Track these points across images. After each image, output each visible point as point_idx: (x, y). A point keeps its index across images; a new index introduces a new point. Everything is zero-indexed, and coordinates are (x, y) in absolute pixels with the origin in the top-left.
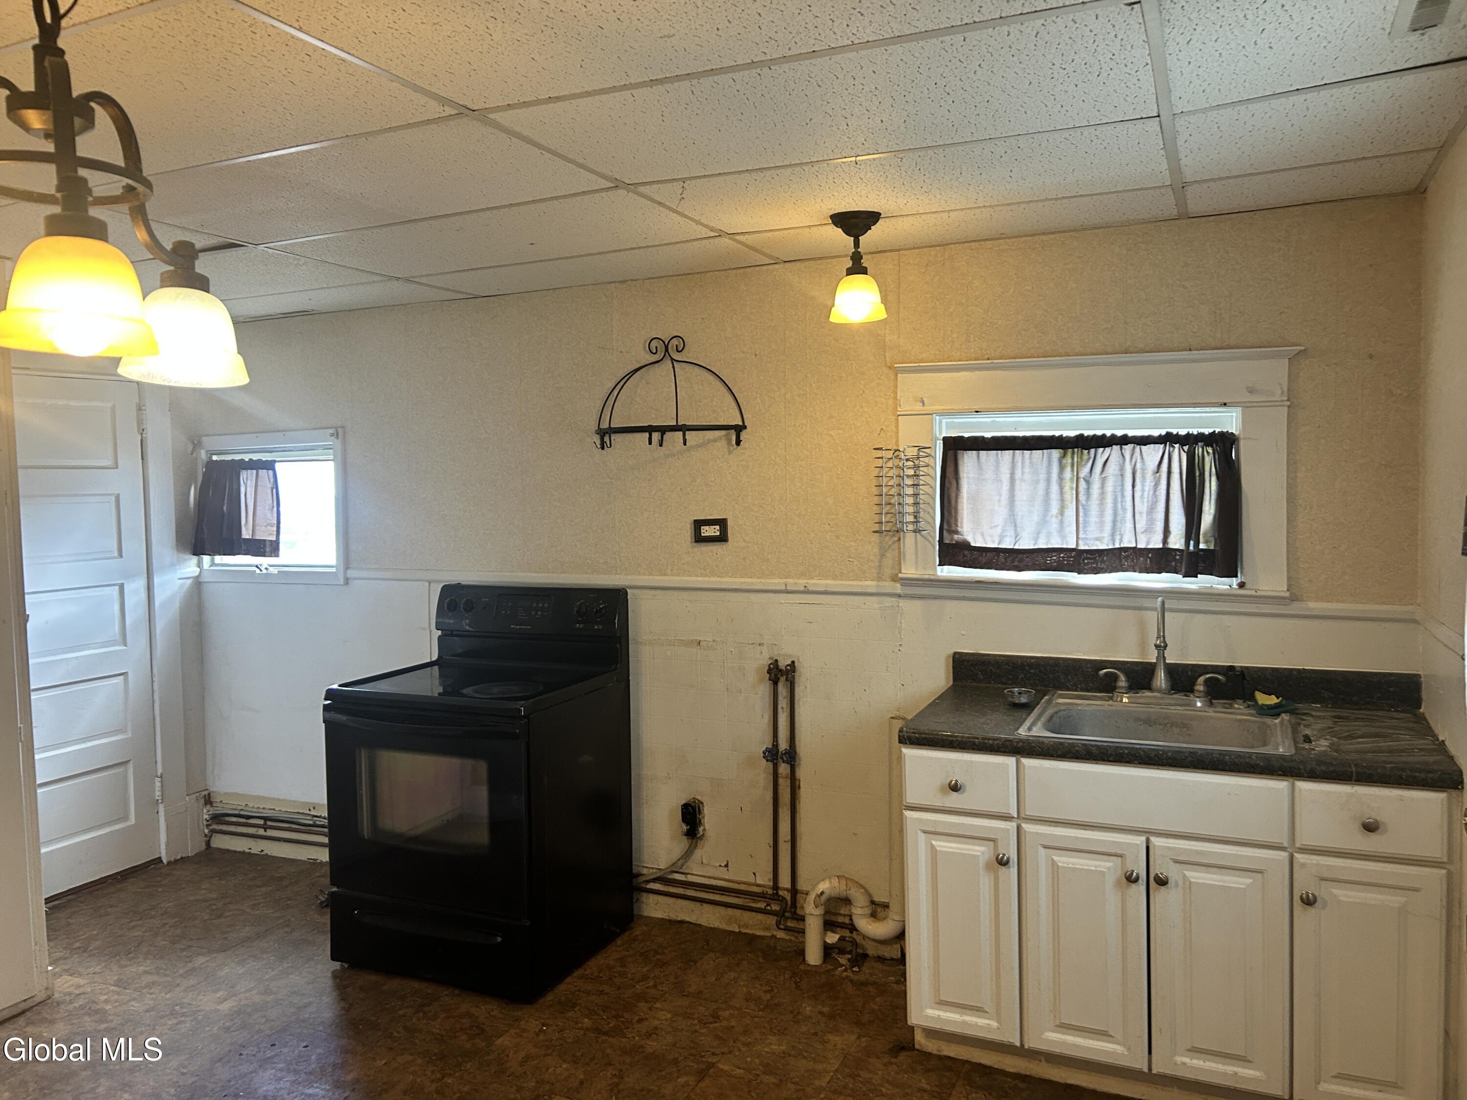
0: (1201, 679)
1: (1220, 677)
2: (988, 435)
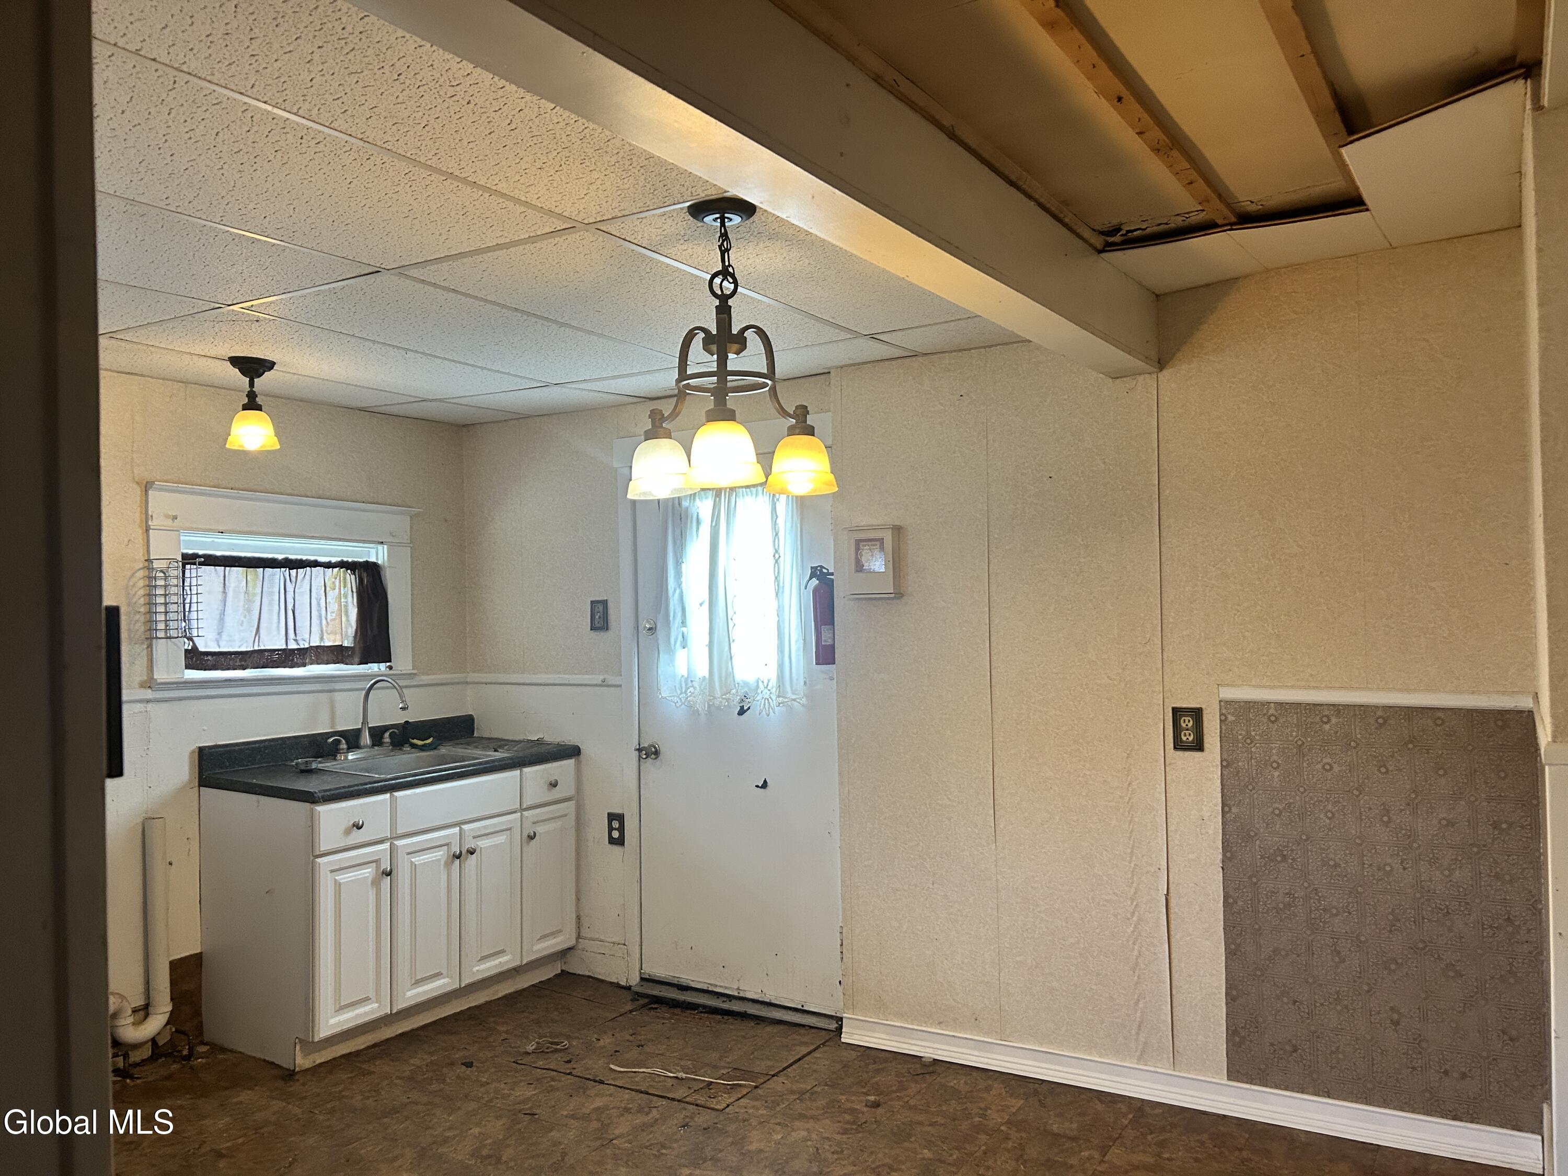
0: (387, 735)
1: (396, 731)
2: (218, 553)
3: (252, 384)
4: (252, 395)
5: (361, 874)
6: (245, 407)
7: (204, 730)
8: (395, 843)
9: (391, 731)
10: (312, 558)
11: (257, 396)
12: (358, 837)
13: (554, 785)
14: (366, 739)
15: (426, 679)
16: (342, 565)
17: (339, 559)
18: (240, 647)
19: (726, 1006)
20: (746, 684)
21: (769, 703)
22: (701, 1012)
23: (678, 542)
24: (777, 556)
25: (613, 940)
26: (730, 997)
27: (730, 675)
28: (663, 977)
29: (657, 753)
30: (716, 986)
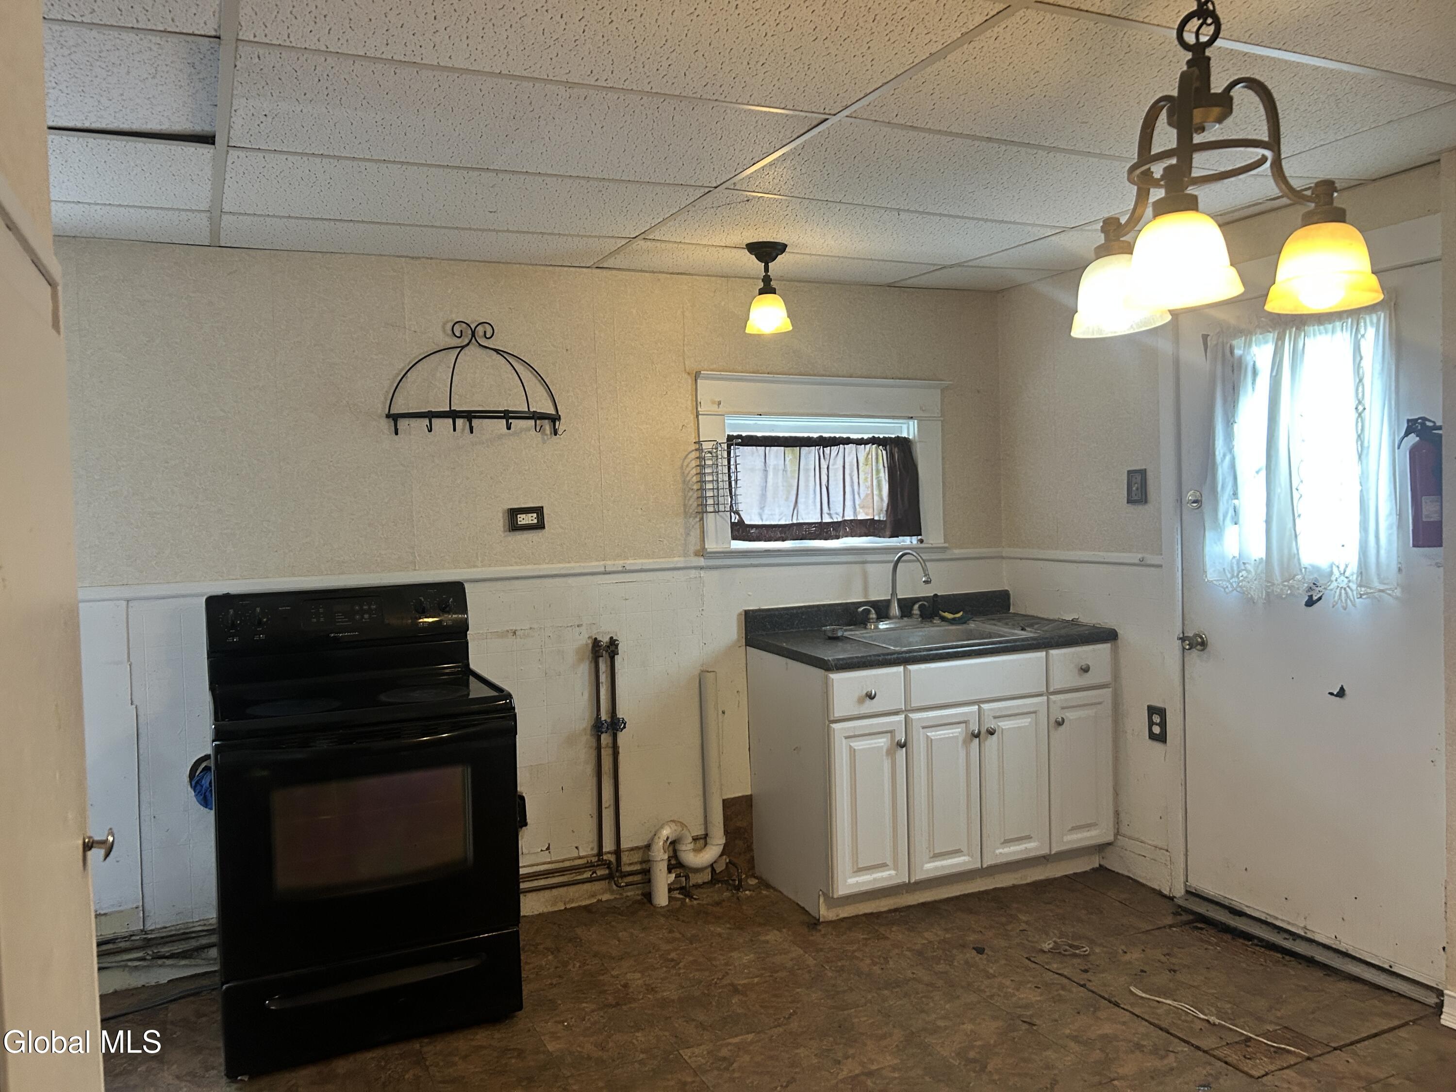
0: (916, 606)
1: (926, 603)
3: (767, 269)
4: (767, 280)
5: (876, 743)
6: (762, 292)
7: (749, 595)
8: (910, 715)
9: (920, 603)
10: (845, 436)
11: (771, 280)
12: (869, 707)
13: (1085, 670)
14: (895, 610)
15: (957, 552)
16: (873, 441)
17: (870, 436)
18: (779, 520)
19: (1288, 944)
20: (1316, 569)
21: (1346, 593)
22: (1257, 945)
23: (1229, 399)
24: (1360, 408)
25: (1154, 843)
26: (1294, 936)
27: (1294, 557)
28: (1212, 895)
29: (1203, 644)
30: (1277, 918)
